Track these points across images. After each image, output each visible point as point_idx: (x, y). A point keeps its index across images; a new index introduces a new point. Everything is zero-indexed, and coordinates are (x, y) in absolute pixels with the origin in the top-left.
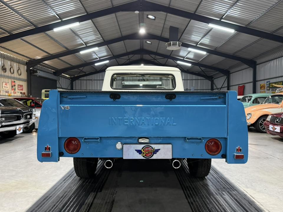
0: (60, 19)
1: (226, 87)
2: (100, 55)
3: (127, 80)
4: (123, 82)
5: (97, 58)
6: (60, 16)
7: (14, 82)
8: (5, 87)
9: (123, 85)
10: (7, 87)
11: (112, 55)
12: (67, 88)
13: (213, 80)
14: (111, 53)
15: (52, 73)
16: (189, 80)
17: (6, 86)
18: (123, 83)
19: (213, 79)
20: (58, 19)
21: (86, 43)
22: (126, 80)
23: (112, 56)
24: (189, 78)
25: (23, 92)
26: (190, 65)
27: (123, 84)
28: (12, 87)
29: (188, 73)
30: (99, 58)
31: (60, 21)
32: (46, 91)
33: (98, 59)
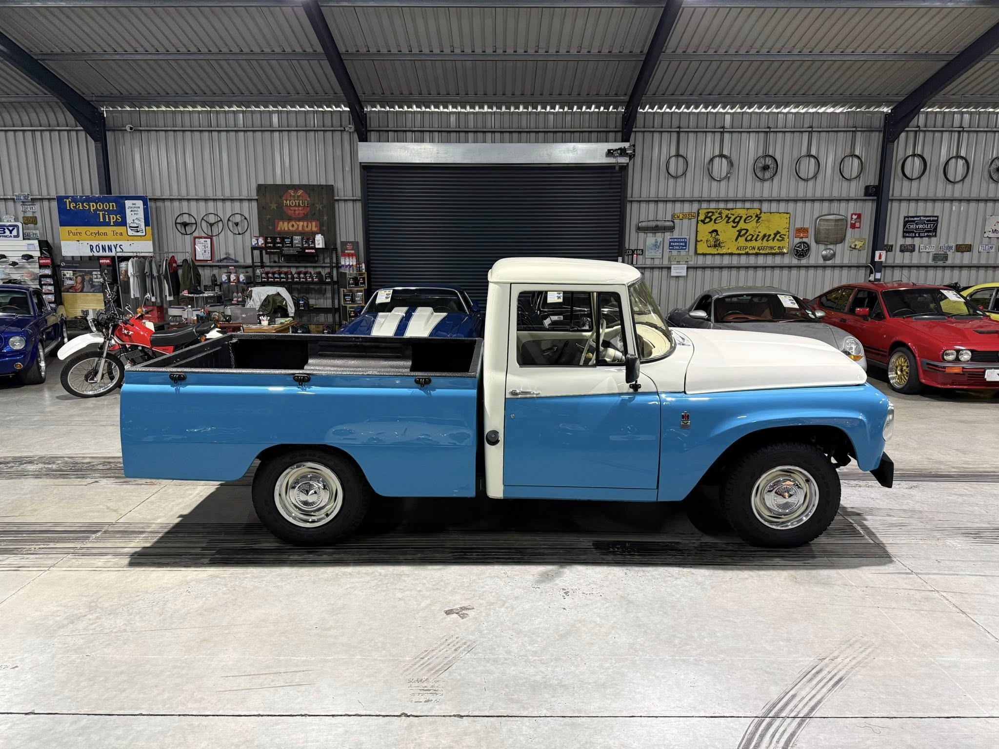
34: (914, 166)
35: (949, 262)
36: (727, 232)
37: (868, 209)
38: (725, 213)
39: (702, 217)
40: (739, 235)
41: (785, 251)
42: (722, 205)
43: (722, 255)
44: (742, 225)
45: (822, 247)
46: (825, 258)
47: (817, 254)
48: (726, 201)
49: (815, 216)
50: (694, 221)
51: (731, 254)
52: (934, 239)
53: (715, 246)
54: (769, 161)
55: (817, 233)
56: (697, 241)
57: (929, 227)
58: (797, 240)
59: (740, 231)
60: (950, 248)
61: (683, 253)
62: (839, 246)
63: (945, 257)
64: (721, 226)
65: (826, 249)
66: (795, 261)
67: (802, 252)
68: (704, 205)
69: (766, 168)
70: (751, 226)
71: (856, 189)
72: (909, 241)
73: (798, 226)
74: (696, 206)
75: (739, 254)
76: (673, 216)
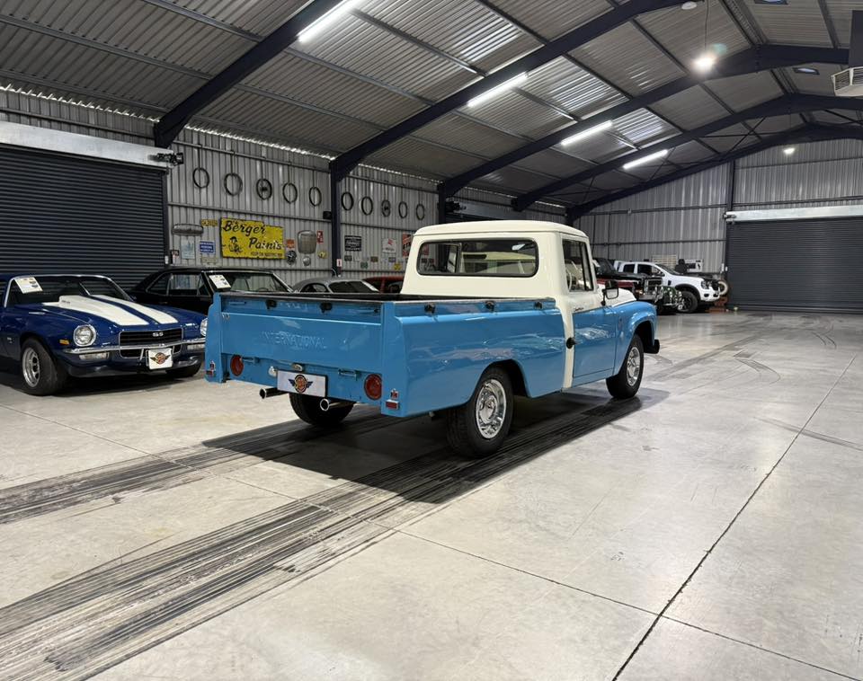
0: (480, 72)
2: (636, 138)
3: (747, 206)
4: (729, 213)
5: (628, 149)
6: (478, 68)
7: (409, 236)
8: (387, 249)
9: (730, 223)
10: (392, 250)
11: (677, 130)
14: (672, 127)
15: (509, 203)
17: (389, 246)
18: (729, 217)
20: (474, 77)
21: (575, 115)
22: (741, 205)
23: (680, 133)
25: (428, 257)
27: (728, 220)
28: (404, 248)
30: (635, 145)
31: (482, 78)
33: (632, 149)
34: (346, 200)
35: (369, 269)
36: (243, 240)
37: (326, 229)
38: (240, 223)
39: (223, 225)
40: (251, 243)
41: (283, 257)
42: (236, 216)
43: (240, 258)
44: (252, 234)
45: (303, 255)
46: (306, 264)
47: (301, 260)
48: (239, 213)
49: (297, 231)
50: (217, 228)
51: (247, 258)
52: (360, 252)
53: (236, 251)
54: (265, 184)
55: (300, 244)
56: (221, 246)
57: (357, 244)
58: (288, 249)
59: (251, 239)
60: (368, 259)
61: (211, 256)
62: (313, 255)
63: (366, 265)
64: (238, 234)
65: (305, 257)
66: (288, 266)
67: (291, 260)
68: (224, 215)
69: (264, 189)
70: (258, 235)
71: (317, 213)
72: (348, 253)
73: (288, 238)
74: (217, 215)
75: (252, 259)
76: (200, 222)
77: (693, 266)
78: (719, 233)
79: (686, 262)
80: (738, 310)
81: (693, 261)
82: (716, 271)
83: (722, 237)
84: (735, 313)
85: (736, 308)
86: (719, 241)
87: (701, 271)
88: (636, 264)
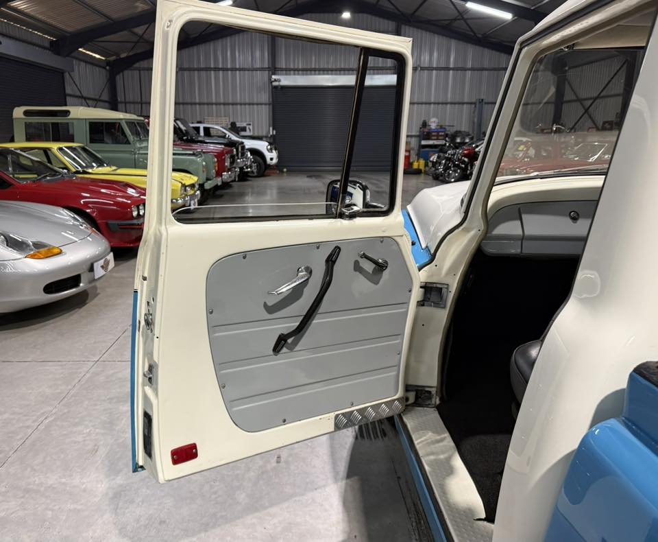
1: (618, 95)
3: (288, 71)
4: (274, 77)
9: (276, 87)
12: (97, 97)
13: (566, 70)
15: (47, 45)
16: (486, 69)
18: (275, 80)
19: (567, 68)
22: (282, 70)
24: (486, 65)
26: (507, 16)
27: (275, 84)
29: (484, 46)
32: (26, 113)
77: (244, 129)
78: (265, 97)
79: (238, 124)
80: (287, 171)
81: (244, 125)
82: (264, 134)
83: (267, 102)
84: (285, 174)
85: (285, 170)
86: (266, 104)
87: (251, 134)
88: (201, 126)
